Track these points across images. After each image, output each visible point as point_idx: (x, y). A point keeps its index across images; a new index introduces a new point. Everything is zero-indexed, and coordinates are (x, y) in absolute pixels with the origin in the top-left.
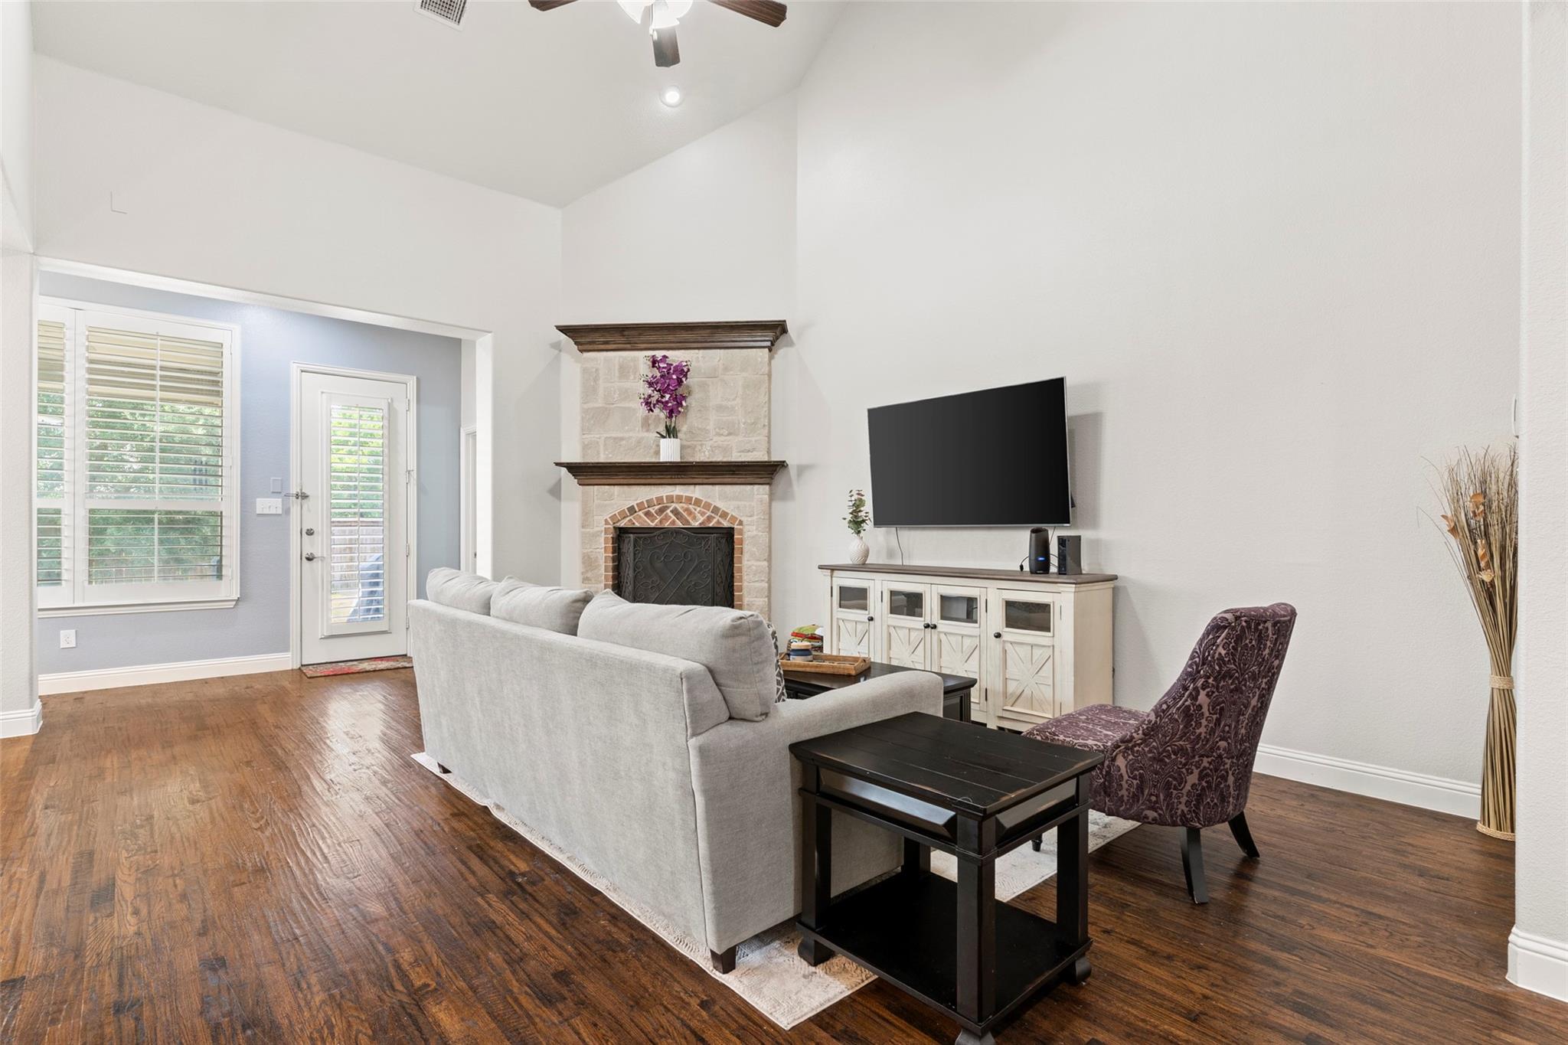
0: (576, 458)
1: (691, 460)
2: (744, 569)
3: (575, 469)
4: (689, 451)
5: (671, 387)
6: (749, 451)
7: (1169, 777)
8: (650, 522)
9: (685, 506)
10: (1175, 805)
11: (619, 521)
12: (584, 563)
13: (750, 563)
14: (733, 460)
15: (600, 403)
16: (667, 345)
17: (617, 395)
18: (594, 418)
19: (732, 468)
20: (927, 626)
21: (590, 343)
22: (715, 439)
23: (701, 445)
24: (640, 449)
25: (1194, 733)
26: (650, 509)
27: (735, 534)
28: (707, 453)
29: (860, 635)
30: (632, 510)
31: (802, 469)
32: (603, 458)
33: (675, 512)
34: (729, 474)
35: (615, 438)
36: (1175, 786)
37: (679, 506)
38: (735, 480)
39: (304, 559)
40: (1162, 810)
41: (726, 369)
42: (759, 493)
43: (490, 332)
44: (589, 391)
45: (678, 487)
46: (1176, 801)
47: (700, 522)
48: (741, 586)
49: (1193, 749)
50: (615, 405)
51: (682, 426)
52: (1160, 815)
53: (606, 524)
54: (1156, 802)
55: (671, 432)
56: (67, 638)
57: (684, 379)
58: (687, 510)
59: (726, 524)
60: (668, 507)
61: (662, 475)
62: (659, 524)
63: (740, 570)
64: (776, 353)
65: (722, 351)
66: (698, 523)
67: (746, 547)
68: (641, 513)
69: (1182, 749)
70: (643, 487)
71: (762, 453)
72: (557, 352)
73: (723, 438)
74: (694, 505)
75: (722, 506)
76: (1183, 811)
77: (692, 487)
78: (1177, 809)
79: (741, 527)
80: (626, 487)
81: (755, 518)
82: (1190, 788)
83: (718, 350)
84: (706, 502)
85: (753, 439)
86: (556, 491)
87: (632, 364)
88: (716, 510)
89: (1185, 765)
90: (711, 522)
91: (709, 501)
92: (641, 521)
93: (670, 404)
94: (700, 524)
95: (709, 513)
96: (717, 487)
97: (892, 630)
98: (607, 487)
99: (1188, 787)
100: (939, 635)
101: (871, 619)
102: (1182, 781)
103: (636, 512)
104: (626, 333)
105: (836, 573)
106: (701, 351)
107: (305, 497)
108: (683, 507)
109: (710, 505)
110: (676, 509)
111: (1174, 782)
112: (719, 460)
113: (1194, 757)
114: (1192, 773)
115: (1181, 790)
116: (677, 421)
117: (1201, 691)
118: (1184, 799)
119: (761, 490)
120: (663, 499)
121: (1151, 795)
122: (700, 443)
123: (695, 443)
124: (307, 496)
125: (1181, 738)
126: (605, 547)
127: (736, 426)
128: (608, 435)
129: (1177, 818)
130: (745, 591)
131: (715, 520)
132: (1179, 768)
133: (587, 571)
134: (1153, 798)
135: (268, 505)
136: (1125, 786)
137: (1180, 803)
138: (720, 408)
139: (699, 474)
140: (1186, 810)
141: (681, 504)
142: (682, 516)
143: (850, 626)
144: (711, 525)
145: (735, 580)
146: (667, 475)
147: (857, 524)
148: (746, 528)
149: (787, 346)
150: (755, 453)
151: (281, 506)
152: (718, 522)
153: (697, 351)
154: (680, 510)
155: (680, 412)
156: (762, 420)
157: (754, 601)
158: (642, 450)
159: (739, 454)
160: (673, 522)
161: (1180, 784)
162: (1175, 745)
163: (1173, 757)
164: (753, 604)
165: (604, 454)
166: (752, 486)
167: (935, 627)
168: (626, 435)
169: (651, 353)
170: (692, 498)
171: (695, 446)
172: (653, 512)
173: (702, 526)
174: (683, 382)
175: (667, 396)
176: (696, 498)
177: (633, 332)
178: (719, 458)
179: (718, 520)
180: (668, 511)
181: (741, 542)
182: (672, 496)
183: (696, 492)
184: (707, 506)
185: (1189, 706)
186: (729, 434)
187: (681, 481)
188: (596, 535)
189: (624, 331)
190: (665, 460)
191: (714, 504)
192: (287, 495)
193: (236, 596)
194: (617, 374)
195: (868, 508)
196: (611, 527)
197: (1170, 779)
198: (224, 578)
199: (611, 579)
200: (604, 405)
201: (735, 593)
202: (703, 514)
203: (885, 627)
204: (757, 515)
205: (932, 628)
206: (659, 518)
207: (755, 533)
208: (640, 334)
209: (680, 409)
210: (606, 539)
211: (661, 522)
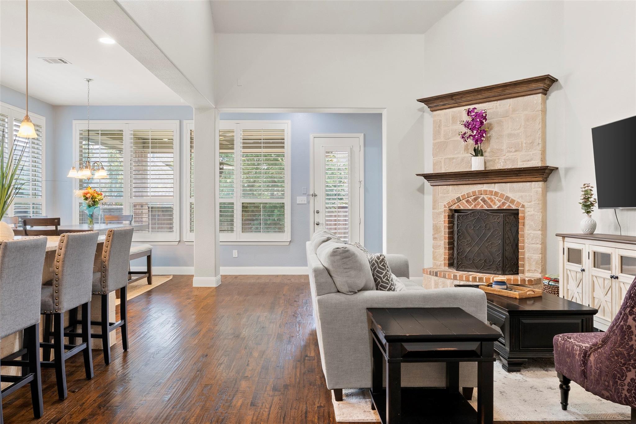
0: (429, 170)
1: (492, 168)
2: (526, 235)
3: (428, 177)
4: (491, 163)
5: (476, 126)
6: (528, 161)
7: (615, 370)
8: (469, 206)
9: (489, 196)
10: (620, 390)
11: (452, 206)
12: (433, 229)
13: (529, 232)
14: (518, 167)
15: (442, 139)
16: (478, 101)
17: (450, 134)
18: (439, 148)
19: (516, 172)
20: (612, 277)
21: (436, 106)
22: (507, 155)
23: (499, 159)
24: (463, 164)
25: (627, 344)
26: (469, 199)
27: (520, 213)
28: (502, 164)
29: (578, 281)
30: (459, 200)
31: (568, 170)
32: (443, 171)
33: (484, 201)
34: (515, 176)
35: (450, 159)
36: (619, 377)
37: (485, 197)
38: (519, 180)
39: (315, 224)
40: (612, 391)
41: (514, 110)
42: (536, 187)
43: (385, 108)
44: (437, 133)
45: (485, 185)
46: (620, 387)
47: (498, 206)
48: (524, 246)
49: (628, 354)
50: (450, 140)
51: (487, 148)
52: (611, 395)
53: (444, 208)
54: (608, 386)
55: (478, 152)
56: (235, 253)
57: (484, 121)
58: (490, 199)
59: (514, 207)
60: (479, 197)
61: (475, 178)
62: (474, 207)
63: (523, 236)
64: (549, 95)
65: (511, 100)
66: (497, 206)
67: (527, 222)
68: (464, 201)
69: (621, 354)
70: (465, 186)
71: (537, 162)
72: (421, 113)
73: (512, 154)
74: (494, 195)
75: (511, 195)
76: (626, 395)
77: (493, 185)
78: (622, 393)
79: (523, 209)
80: (456, 187)
81: (533, 203)
82: (630, 381)
83: (509, 100)
84: (501, 194)
85: (531, 153)
86: (421, 190)
87: (459, 115)
88: (507, 198)
89: (624, 364)
90: (504, 206)
91: (503, 193)
92: (463, 206)
93: (476, 137)
94: (498, 207)
95: (503, 201)
96: (508, 184)
97: (595, 279)
98: (445, 186)
99: (628, 380)
100: (619, 285)
101: (583, 270)
102: (623, 375)
103: (461, 200)
104: (454, 98)
105: (566, 239)
106: (499, 102)
107: (316, 195)
108: (487, 197)
109: (504, 195)
110: (483, 198)
111: (618, 375)
112: (509, 167)
113: (630, 360)
114: (630, 371)
115: (624, 381)
116: (481, 146)
117: (629, 316)
118: (626, 387)
119: (536, 185)
120: (476, 192)
121: (605, 381)
122: (498, 158)
123: (495, 158)
124: (317, 195)
125: (619, 346)
126: (444, 221)
127: (520, 146)
128: (446, 157)
129: (622, 399)
130: (526, 250)
131: (507, 205)
132: (620, 366)
133: (435, 234)
134: (607, 383)
135: (301, 200)
136: (593, 373)
137: (624, 389)
138: (510, 135)
139: (496, 177)
140: (628, 395)
141: (487, 195)
142: (487, 202)
143: (573, 274)
144: (504, 208)
145: (519, 242)
146: (478, 178)
147: (587, 207)
148: (527, 210)
149: (557, 89)
150: (532, 162)
151: (306, 200)
152: (509, 206)
153: (496, 102)
154: (486, 199)
155: (482, 140)
156: (537, 140)
157: (532, 256)
158: (464, 164)
159: (523, 163)
160: (482, 206)
161: (622, 376)
162: (616, 350)
163: (616, 358)
164: (532, 258)
165: (444, 168)
166: (531, 183)
167: (617, 278)
168: (456, 156)
169: (467, 107)
170: (493, 191)
171: (495, 160)
172: (471, 200)
173: (499, 208)
174: (484, 123)
175: (475, 132)
176: (495, 191)
177: (458, 97)
178: (509, 166)
179: (509, 205)
180: (479, 200)
181: (524, 218)
182: (481, 191)
183: (496, 188)
184: (502, 196)
185: (623, 325)
186: (516, 151)
187: (486, 181)
188: (439, 214)
189: (452, 97)
190: (474, 170)
191: (506, 195)
192: (309, 195)
193: (289, 240)
194: (451, 122)
195: (595, 196)
196: (448, 209)
197: (616, 373)
198: (285, 232)
199: (447, 239)
200: (444, 140)
201: (519, 251)
202: (499, 201)
203: (591, 276)
204: (534, 201)
205: (615, 278)
206: (474, 204)
207: (532, 213)
208: (462, 97)
209: (482, 139)
210: (445, 216)
211: (475, 206)
